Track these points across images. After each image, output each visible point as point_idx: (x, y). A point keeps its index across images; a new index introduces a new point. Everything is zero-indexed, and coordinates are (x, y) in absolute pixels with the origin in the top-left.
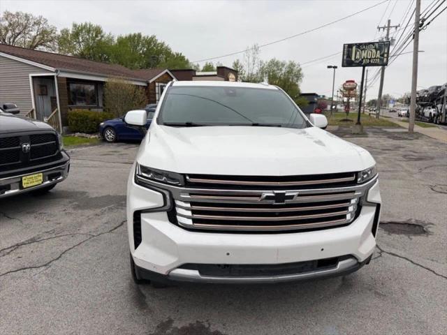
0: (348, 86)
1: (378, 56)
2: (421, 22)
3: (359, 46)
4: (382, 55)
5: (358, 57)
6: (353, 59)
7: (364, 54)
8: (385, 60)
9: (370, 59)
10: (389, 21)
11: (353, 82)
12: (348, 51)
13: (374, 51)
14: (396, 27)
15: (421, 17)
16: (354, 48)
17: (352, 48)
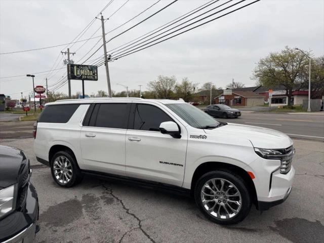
0: (38, 90)
1: (91, 74)
2: (108, 57)
3: (78, 66)
4: (94, 74)
5: (78, 73)
6: (75, 74)
7: (82, 72)
8: (96, 77)
9: (87, 76)
10: (68, 49)
11: (42, 87)
12: (71, 69)
13: (88, 71)
14: (73, 54)
15: (107, 54)
16: (75, 67)
17: (74, 67)
